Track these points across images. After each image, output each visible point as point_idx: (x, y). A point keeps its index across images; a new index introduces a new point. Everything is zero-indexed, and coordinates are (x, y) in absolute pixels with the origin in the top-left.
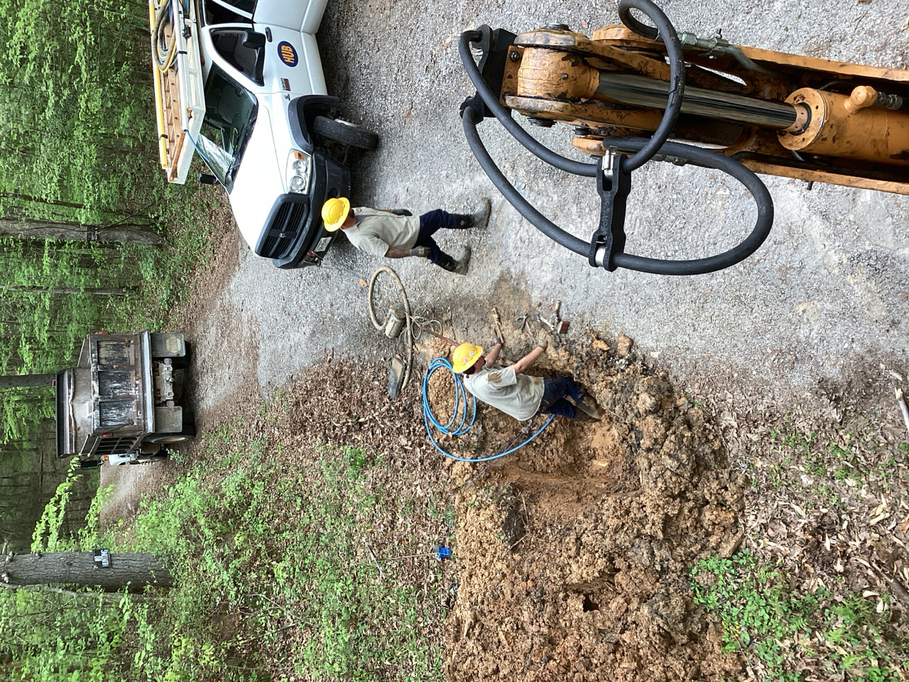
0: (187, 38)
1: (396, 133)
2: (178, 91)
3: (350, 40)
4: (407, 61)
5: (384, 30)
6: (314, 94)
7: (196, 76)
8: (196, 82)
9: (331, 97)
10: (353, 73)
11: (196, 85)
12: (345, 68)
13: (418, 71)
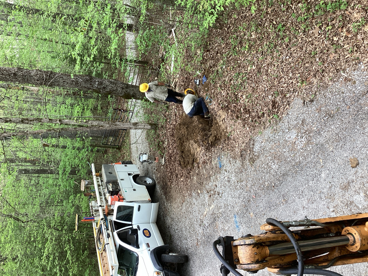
0: (108, 238)
1: (194, 253)
2: (107, 259)
3: (169, 221)
4: (192, 224)
5: (181, 214)
6: (159, 246)
7: (113, 252)
8: (113, 254)
9: (166, 245)
10: (172, 233)
11: (114, 255)
12: (169, 232)
13: (197, 227)
